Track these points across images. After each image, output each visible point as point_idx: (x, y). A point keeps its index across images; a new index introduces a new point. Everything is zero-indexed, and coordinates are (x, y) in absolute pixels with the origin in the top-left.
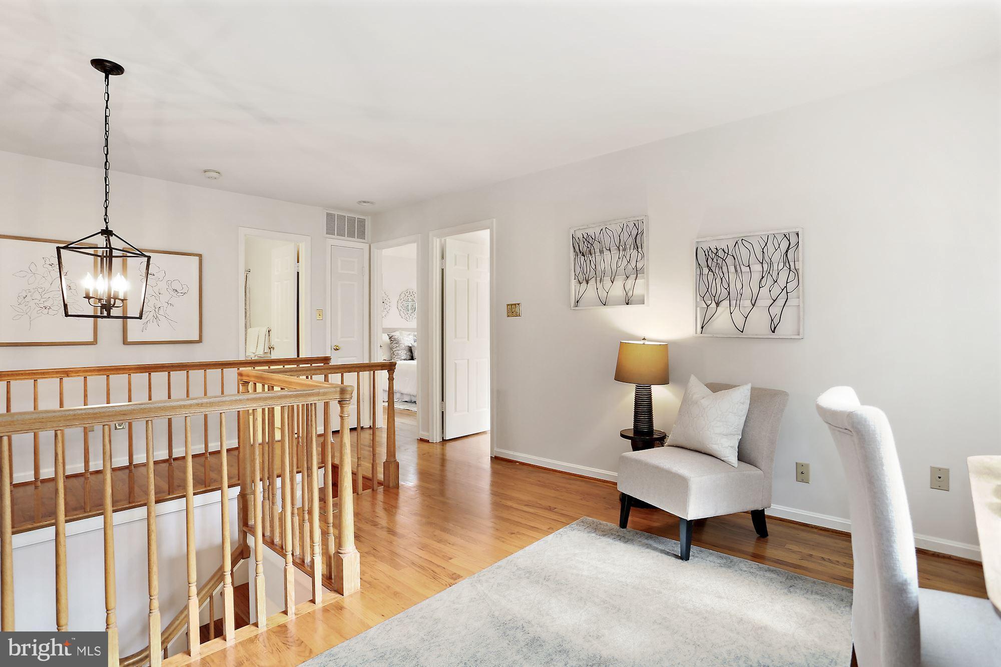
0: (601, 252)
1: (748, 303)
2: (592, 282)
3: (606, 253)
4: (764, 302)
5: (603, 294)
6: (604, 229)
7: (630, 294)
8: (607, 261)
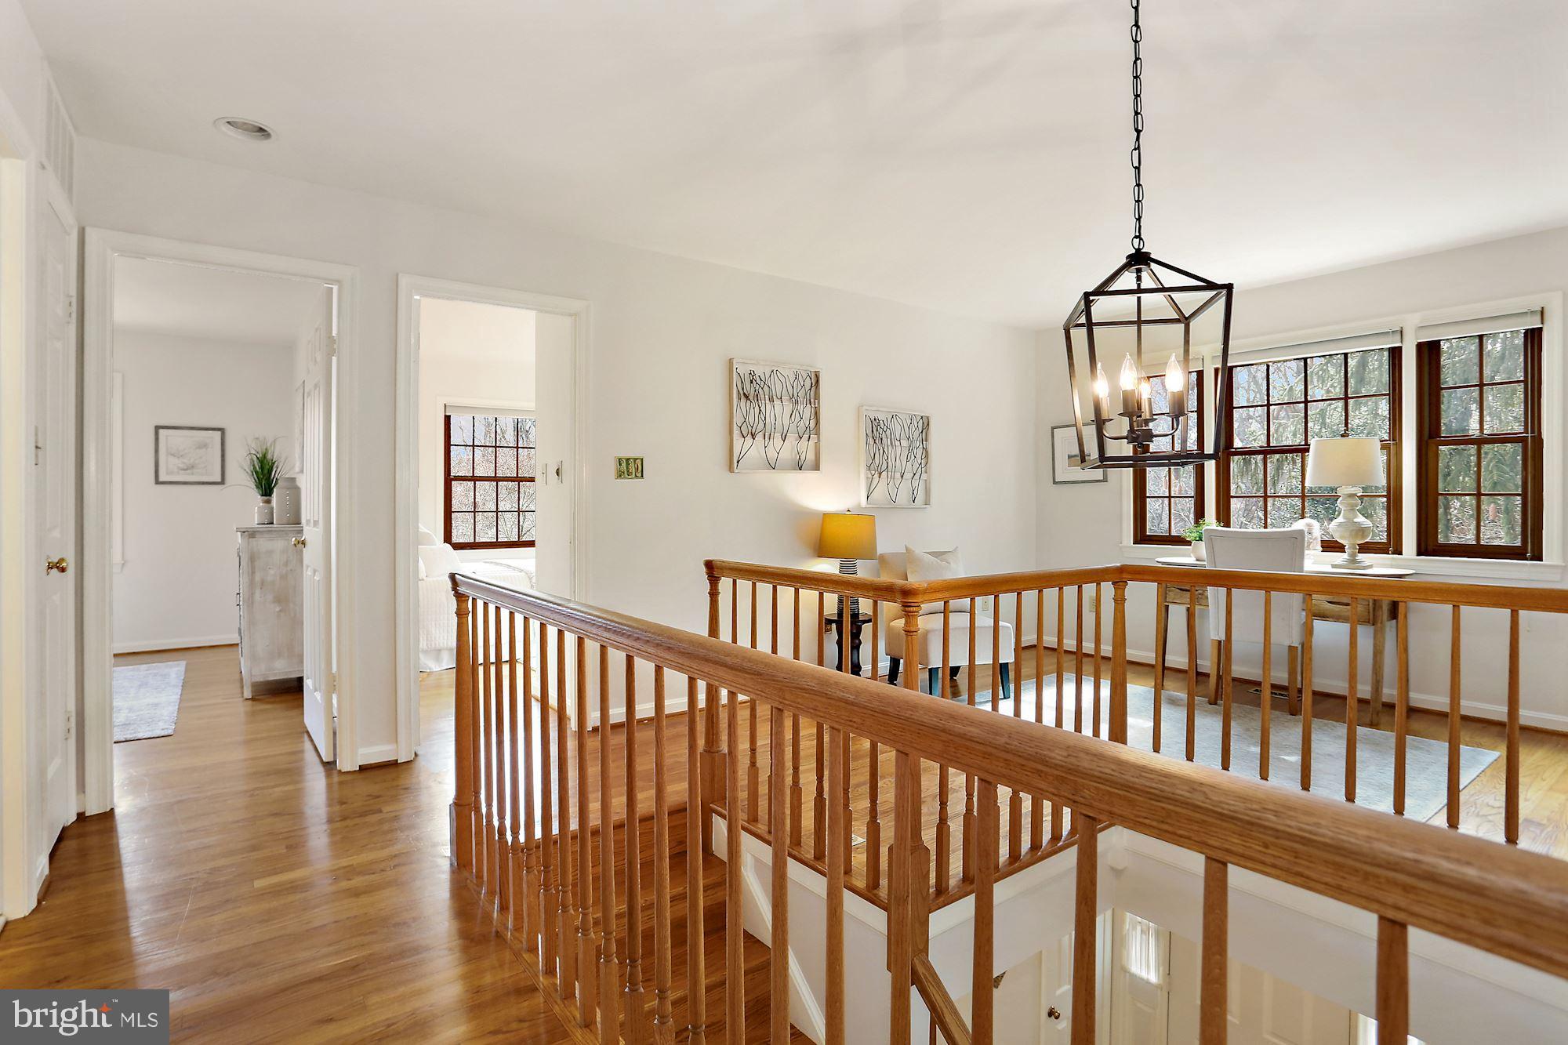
0: (771, 400)
1: (898, 475)
2: (759, 437)
3: (777, 402)
4: (908, 475)
5: (772, 454)
6: (775, 371)
7: (803, 458)
8: (779, 412)
